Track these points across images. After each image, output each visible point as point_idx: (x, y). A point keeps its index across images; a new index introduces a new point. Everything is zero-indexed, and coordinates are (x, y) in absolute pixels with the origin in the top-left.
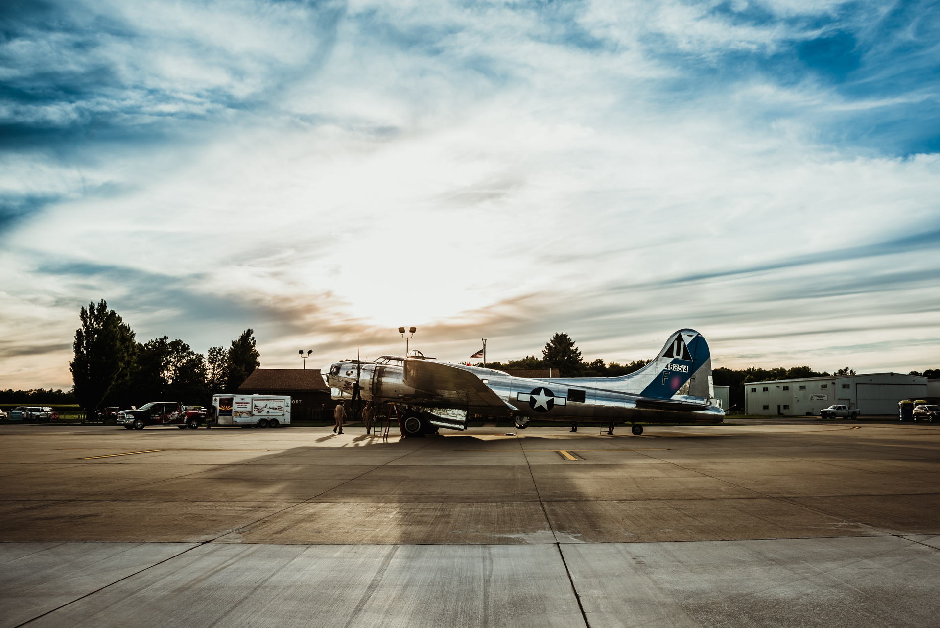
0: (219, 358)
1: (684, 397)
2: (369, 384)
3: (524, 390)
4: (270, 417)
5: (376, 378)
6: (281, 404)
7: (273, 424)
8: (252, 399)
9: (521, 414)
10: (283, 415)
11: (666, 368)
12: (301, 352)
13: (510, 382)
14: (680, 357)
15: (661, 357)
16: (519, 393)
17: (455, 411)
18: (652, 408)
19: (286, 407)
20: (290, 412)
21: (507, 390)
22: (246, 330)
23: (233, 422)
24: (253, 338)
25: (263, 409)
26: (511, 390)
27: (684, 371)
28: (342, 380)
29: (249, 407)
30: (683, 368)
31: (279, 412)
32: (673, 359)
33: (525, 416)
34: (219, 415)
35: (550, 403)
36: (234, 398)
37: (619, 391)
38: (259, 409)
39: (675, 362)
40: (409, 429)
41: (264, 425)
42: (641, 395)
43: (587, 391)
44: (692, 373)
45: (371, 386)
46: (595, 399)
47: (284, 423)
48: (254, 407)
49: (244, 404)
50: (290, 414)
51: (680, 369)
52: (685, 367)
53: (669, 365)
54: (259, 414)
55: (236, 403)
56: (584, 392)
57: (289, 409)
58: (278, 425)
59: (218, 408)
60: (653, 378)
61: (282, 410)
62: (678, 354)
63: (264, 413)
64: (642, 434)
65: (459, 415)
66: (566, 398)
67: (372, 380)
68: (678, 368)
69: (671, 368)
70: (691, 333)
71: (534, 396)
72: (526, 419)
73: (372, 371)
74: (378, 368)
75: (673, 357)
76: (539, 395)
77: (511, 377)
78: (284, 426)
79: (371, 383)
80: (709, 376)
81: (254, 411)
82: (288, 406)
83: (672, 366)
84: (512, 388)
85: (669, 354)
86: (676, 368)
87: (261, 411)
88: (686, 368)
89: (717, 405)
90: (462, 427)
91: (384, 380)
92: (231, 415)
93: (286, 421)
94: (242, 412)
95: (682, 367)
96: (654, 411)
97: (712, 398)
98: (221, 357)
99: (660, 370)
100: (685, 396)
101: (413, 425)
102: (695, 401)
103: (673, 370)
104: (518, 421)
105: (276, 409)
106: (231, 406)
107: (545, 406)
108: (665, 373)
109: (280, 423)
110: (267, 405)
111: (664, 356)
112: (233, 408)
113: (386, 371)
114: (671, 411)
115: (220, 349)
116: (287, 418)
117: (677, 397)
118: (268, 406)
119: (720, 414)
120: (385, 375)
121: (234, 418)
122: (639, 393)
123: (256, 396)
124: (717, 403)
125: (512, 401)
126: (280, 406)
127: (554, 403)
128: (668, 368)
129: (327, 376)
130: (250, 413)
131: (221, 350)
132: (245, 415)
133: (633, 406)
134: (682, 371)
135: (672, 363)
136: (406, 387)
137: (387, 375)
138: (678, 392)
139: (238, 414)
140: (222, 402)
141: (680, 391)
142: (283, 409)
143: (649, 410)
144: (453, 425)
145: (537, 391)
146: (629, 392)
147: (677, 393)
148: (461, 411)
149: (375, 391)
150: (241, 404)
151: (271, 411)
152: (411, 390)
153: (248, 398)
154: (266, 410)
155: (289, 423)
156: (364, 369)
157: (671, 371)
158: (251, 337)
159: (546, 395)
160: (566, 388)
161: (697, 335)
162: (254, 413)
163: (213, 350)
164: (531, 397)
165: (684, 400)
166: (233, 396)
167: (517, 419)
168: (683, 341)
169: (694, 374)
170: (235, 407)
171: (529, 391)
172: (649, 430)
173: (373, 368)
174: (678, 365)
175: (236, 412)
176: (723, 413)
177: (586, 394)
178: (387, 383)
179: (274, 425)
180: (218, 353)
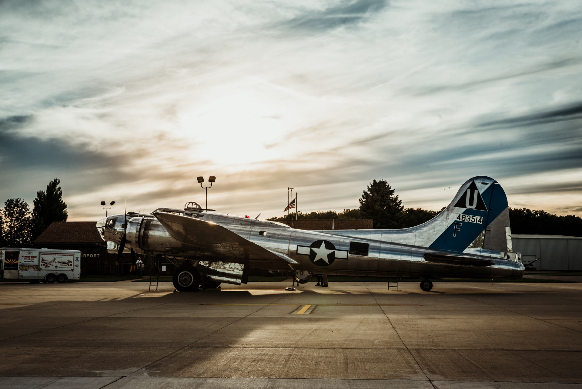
0: (16, 211)
1: (478, 251)
2: (136, 237)
3: (303, 243)
4: (58, 272)
5: (142, 231)
6: (71, 258)
7: (61, 279)
8: (40, 253)
9: (300, 267)
10: (72, 270)
11: (457, 218)
12: (103, 203)
13: (290, 234)
14: (473, 207)
15: (452, 207)
16: (298, 246)
17: (233, 265)
18: (442, 261)
19: (75, 262)
20: (79, 267)
21: (286, 243)
22: (53, 180)
23: (19, 276)
24: (60, 188)
25: (50, 263)
26: (289, 243)
27: (478, 223)
28: (117, 234)
29: (36, 261)
30: (477, 219)
31: (68, 267)
32: (465, 209)
33: (305, 270)
34: (5, 269)
35: (331, 257)
36: (21, 251)
37: (405, 243)
38: (47, 263)
39: (468, 212)
40: (181, 284)
41: (52, 280)
42: (431, 248)
43: (371, 244)
44: (487, 225)
45: (137, 239)
46: (380, 253)
47: (72, 279)
48: (41, 261)
49: (31, 258)
50: (79, 269)
51: (473, 220)
52: (479, 218)
53: (461, 215)
54: (46, 269)
55: (23, 257)
56: (368, 244)
57: (79, 263)
58: (66, 280)
59: (4, 261)
60: (443, 229)
61: (71, 265)
62: (471, 203)
63: (52, 268)
64: (431, 290)
65: (237, 269)
66: (348, 251)
67: (138, 233)
68: (471, 219)
69: (464, 219)
70: (486, 181)
71: (315, 250)
72: (306, 273)
73: (138, 223)
74: (145, 221)
75: (465, 207)
76: (319, 248)
77: (291, 229)
78: (73, 282)
79: (137, 236)
80: (506, 228)
81: (42, 265)
82: (77, 260)
83: (464, 217)
84: (291, 241)
85: (460, 203)
86: (469, 219)
87: (49, 265)
88: (481, 219)
89: (516, 259)
90: (239, 281)
91: (151, 233)
92: (17, 269)
93: (75, 276)
94: (29, 266)
95: (475, 218)
96: (443, 265)
97: (510, 251)
98: (19, 209)
99: (450, 221)
100: (479, 249)
101: (186, 279)
102: (490, 254)
103: (466, 221)
104: (299, 275)
105: (65, 263)
106: (17, 260)
107: (326, 260)
108: (456, 224)
109: (69, 278)
110: (55, 259)
111: (456, 206)
112: (19, 261)
113: (152, 224)
114: (463, 266)
115: (17, 201)
116: (77, 273)
117: (470, 251)
118: (57, 260)
119: (519, 269)
120: (152, 228)
121: (20, 272)
122: (428, 246)
123: (44, 249)
124: (515, 257)
125: (292, 254)
126: (69, 261)
127: (335, 257)
128: (460, 219)
129: (103, 230)
130: (37, 267)
131: (19, 202)
132: (31, 270)
133: (422, 260)
134: (475, 222)
135: (464, 213)
136: (173, 240)
137: (153, 228)
138: (471, 245)
139: (25, 268)
140: (8, 255)
141: (473, 244)
142: (72, 263)
143: (439, 264)
144: (230, 280)
145: (317, 244)
146: (416, 244)
147: (469, 246)
148: (238, 264)
149: (141, 245)
150: (27, 258)
151: (59, 265)
152: (178, 243)
153: (35, 252)
154: (55, 264)
155: (79, 279)
156: (131, 222)
157: (463, 222)
158: (57, 188)
159: (327, 248)
160: (348, 241)
161: (494, 183)
162: (41, 267)
163: (9, 202)
164: (311, 250)
165: (478, 253)
166: (20, 250)
167: (297, 273)
168: (477, 189)
169: (489, 226)
170: (21, 261)
171: (309, 244)
172: (438, 286)
173: (140, 222)
174: (471, 216)
175: (23, 266)
176: (522, 268)
177: (369, 247)
178: (153, 236)
179: (63, 280)
180: (15, 205)
